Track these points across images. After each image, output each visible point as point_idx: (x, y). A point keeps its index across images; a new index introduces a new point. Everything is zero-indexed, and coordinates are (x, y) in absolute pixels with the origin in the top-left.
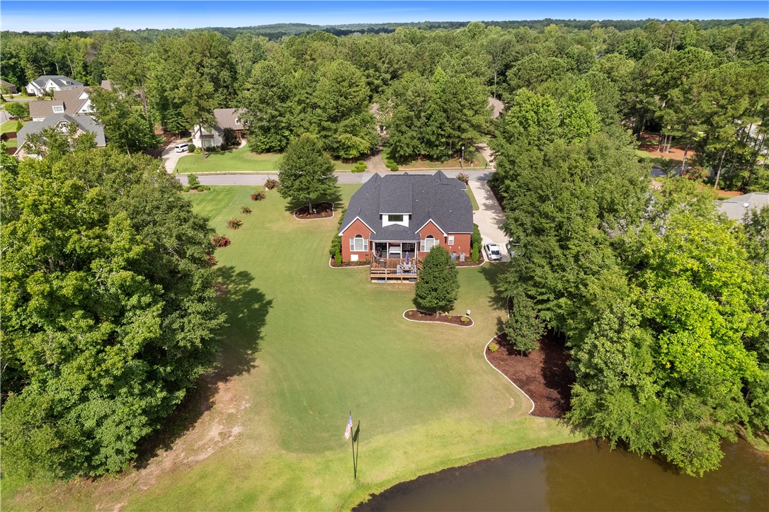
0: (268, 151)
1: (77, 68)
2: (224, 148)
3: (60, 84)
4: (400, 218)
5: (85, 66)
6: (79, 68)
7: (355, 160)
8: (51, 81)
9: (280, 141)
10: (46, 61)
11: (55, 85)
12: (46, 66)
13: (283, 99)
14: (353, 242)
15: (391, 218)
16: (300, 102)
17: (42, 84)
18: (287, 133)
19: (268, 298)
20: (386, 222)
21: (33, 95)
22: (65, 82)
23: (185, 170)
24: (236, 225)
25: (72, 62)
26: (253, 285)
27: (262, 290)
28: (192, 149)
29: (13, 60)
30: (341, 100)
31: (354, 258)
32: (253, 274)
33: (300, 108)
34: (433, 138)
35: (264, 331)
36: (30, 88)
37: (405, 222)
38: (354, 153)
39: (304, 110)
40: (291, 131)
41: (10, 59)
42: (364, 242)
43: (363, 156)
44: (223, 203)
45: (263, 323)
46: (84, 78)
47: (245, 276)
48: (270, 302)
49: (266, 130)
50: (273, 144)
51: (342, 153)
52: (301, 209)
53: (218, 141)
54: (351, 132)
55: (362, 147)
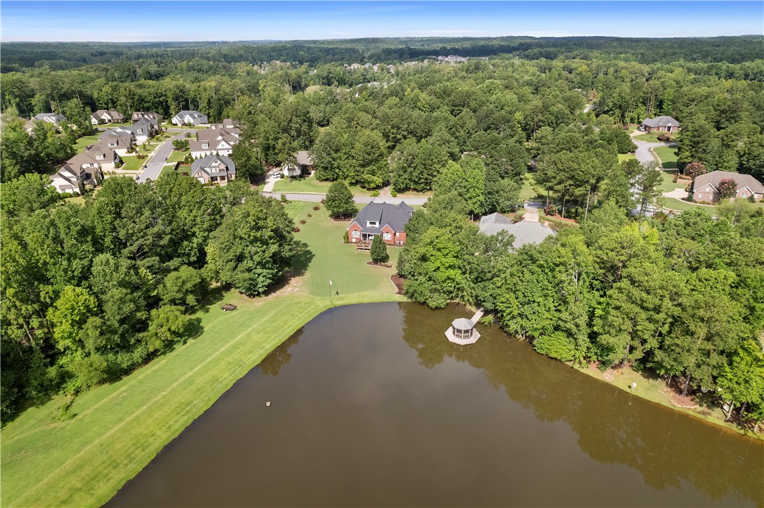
0: (326, 180)
1: (203, 104)
2: (301, 176)
3: (194, 118)
4: (375, 223)
5: (209, 102)
6: (205, 104)
7: (374, 189)
8: (188, 116)
9: (333, 175)
10: (183, 97)
11: (190, 118)
12: (183, 101)
13: (337, 151)
14: (353, 233)
15: (371, 223)
16: (345, 153)
17: (182, 117)
18: (337, 171)
19: (313, 254)
20: (368, 225)
21: (176, 125)
22: (196, 116)
23: (279, 190)
24: (303, 222)
25: (200, 99)
26: (308, 249)
27: (312, 251)
28: (282, 176)
29: (163, 98)
30: (366, 156)
31: (354, 240)
32: (309, 244)
33: (345, 156)
34: (417, 180)
35: (310, 264)
36: (174, 120)
37: (377, 225)
38: (373, 185)
39: (347, 158)
40: (340, 169)
41: (160, 97)
42: (358, 233)
43: (378, 187)
44: (298, 211)
45: (310, 262)
46: (207, 111)
47: (305, 245)
48: (314, 255)
49: (326, 168)
50: (329, 177)
51: (366, 185)
52: (336, 216)
53: (298, 172)
54: (371, 174)
55: (377, 182)
